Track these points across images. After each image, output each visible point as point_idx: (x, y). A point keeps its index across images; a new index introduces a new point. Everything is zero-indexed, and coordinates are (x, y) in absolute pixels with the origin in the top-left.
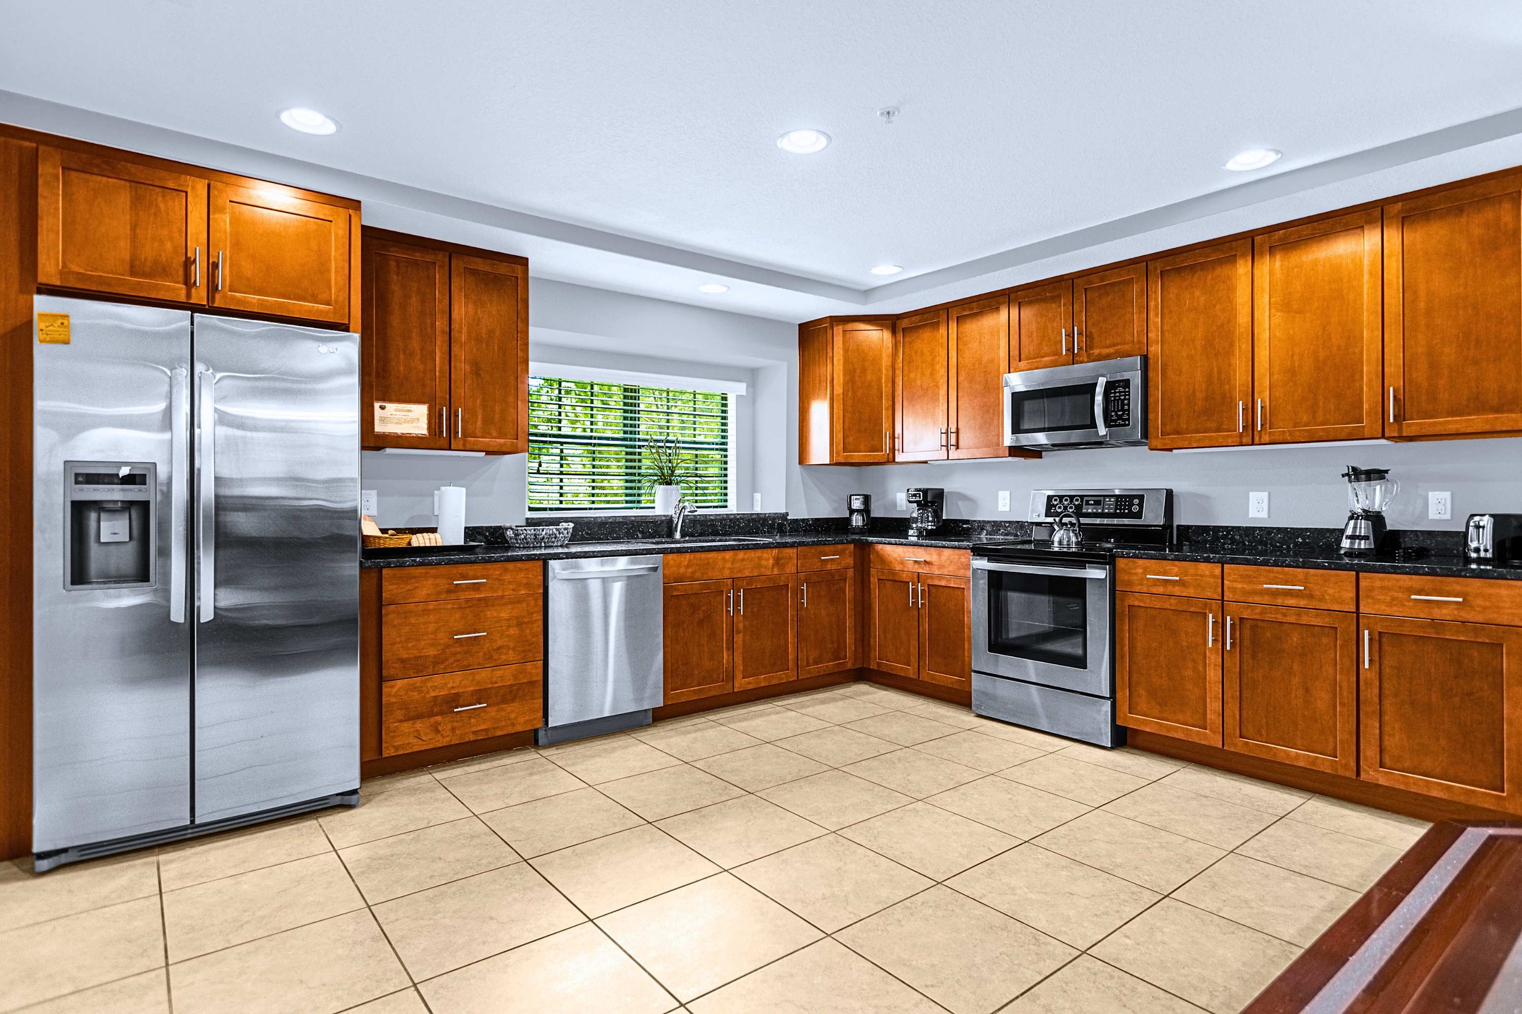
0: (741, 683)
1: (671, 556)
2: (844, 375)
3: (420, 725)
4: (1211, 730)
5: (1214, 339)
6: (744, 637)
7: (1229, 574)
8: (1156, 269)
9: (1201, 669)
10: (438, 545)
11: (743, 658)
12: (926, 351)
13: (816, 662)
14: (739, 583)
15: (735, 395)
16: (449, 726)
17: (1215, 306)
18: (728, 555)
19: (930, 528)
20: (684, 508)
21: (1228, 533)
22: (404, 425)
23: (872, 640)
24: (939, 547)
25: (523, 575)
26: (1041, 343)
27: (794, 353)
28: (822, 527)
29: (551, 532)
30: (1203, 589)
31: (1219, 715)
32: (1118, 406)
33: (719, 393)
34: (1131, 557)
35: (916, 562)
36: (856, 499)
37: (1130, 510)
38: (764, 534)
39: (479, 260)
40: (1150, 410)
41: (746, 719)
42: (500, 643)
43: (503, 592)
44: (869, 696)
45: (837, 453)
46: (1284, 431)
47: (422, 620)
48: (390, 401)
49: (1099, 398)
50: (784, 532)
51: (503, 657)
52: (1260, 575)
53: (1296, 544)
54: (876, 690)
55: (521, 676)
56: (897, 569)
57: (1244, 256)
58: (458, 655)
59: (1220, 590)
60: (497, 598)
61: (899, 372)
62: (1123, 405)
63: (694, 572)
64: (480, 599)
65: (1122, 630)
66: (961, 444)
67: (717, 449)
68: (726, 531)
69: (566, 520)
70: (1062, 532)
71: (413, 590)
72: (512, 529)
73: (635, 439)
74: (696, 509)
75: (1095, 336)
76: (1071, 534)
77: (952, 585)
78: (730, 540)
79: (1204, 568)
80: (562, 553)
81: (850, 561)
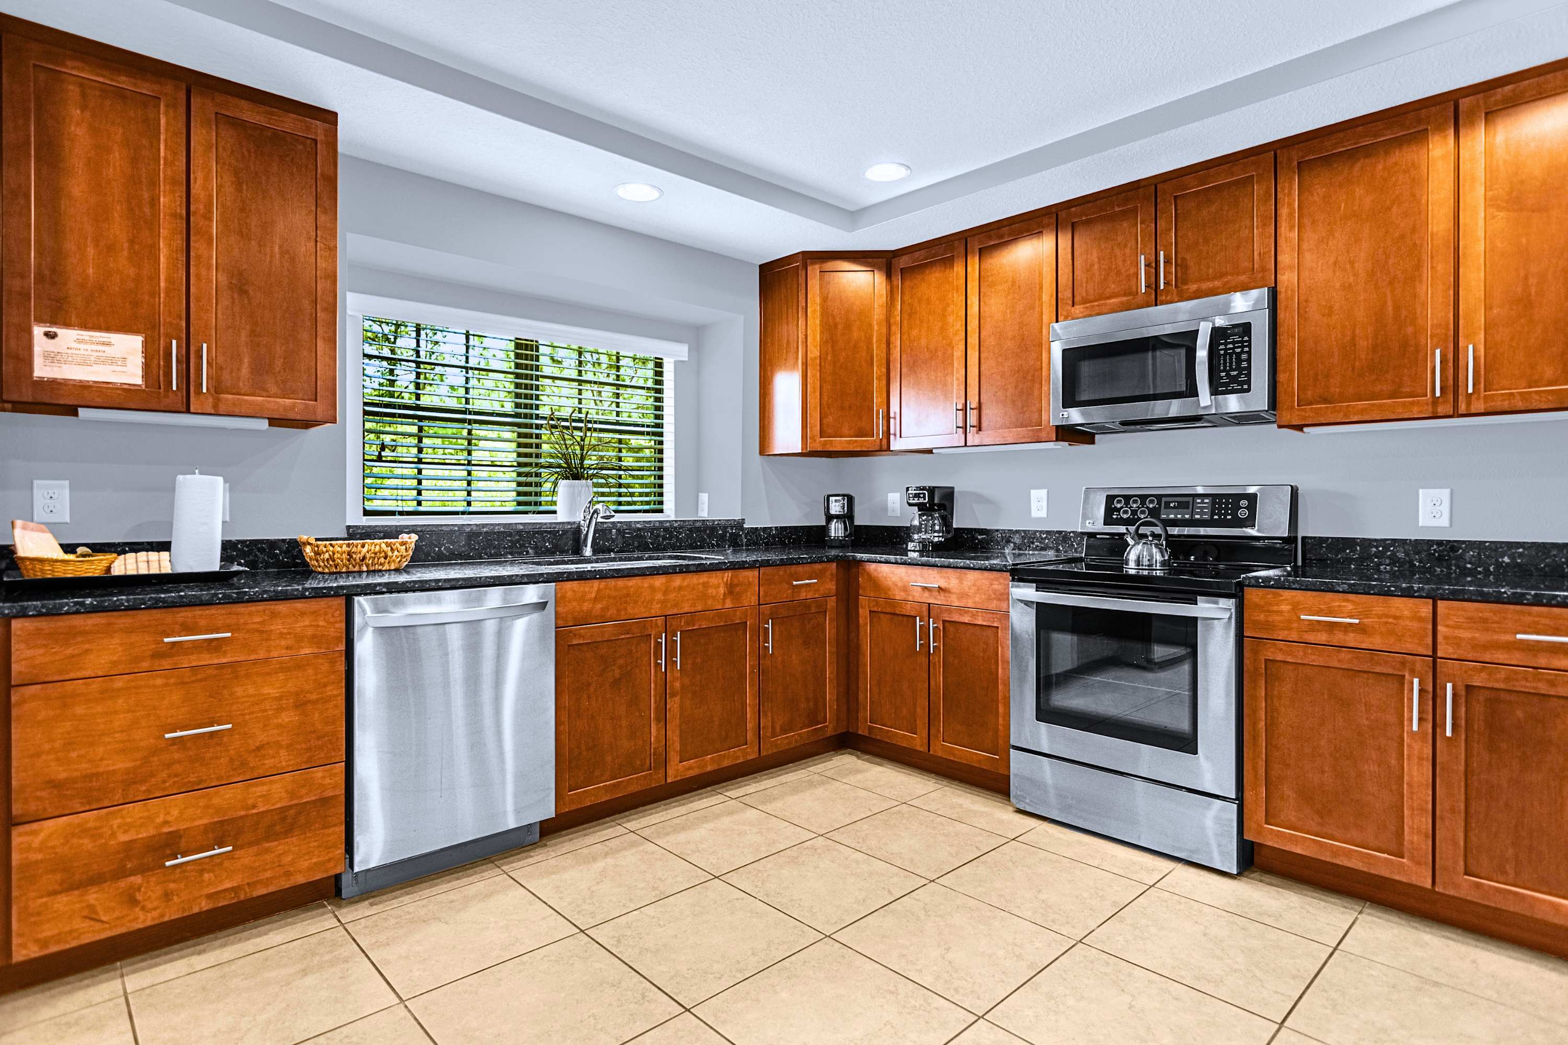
0: (677, 770)
1: (568, 585)
2: (822, 333)
3: (95, 896)
4: (1412, 859)
5: (1388, 257)
6: (682, 698)
7: (1448, 616)
8: (1290, 160)
9: (1394, 762)
10: (164, 571)
11: (681, 731)
12: (933, 298)
13: (784, 731)
14: (675, 623)
15: (672, 360)
16: (159, 891)
17: (1389, 209)
18: (659, 581)
19: (936, 539)
20: (596, 512)
21: (1386, 548)
22: (96, 368)
23: (861, 697)
24: (961, 568)
25: (307, 623)
26: (1105, 279)
27: (753, 304)
28: (789, 538)
29: (377, 548)
30: (1400, 638)
31: (1426, 836)
32: (1231, 363)
33: (653, 356)
34: (1272, 587)
35: (925, 588)
36: (836, 501)
37: (1234, 515)
38: (711, 548)
39: (244, 104)
40: (1280, 368)
41: (684, 828)
42: (262, 738)
43: (269, 651)
44: (859, 777)
45: (812, 438)
46: (1512, 394)
47: (99, 709)
48: (67, 325)
49: (1202, 354)
50: (739, 546)
51: (269, 762)
52: (1505, 618)
53: (1499, 565)
54: (866, 765)
55: (304, 791)
56: (898, 598)
57: (1440, 128)
58: (177, 766)
59: (1429, 640)
60: (255, 662)
61: (896, 329)
62: (1239, 361)
63: (605, 609)
64: (221, 666)
65: (1254, 698)
66: (984, 425)
67: (648, 433)
68: (659, 545)
69: (412, 530)
70: (1140, 547)
71: (79, 655)
72: (310, 544)
73: (531, 415)
74: (613, 513)
75: (1191, 263)
76: (1154, 550)
77: (980, 623)
78: (664, 558)
79: (1400, 605)
80: (380, 584)
81: (831, 586)
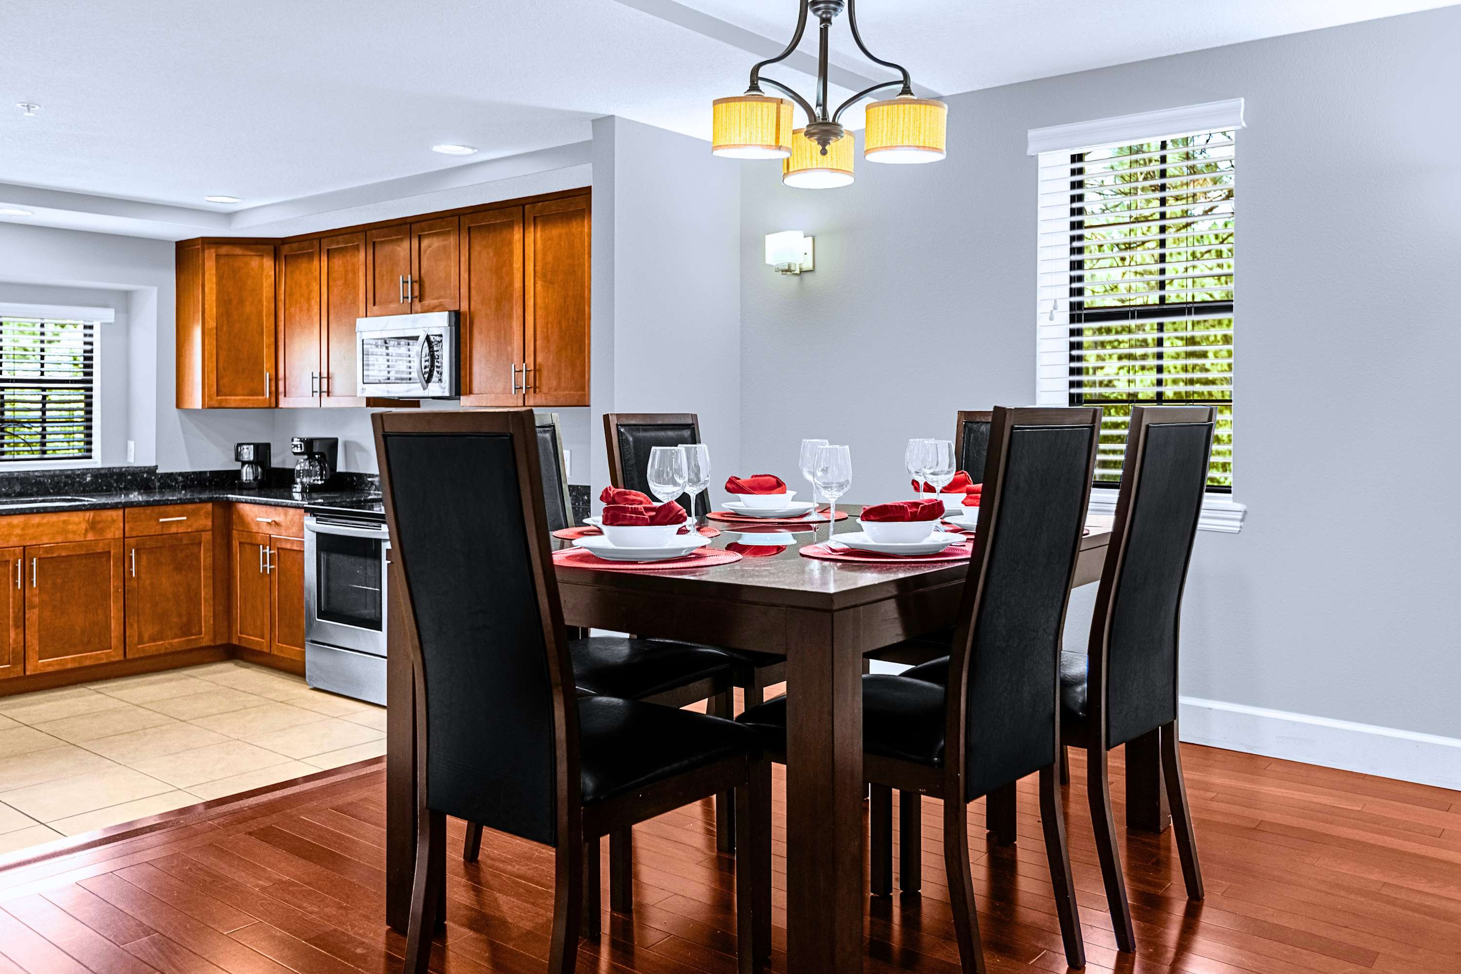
0: (37, 664)
2: (218, 307)
6: (40, 610)
8: (465, 224)
11: (40, 636)
12: (304, 283)
14: (31, 552)
15: (99, 323)
23: (234, 613)
24: (284, 506)
26: (389, 288)
27: (170, 277)
35: (266, 523)
36: (246, 449)
40: (462, 366)
45: (209, 396)
50: (151, 488)
56: (253, 530)
57: (518, 223)
61: (281, 305)
66: (332, 391)
67: (79, 388)
75: (425, 285)
77: (294, 549)
81: (207, 523)
